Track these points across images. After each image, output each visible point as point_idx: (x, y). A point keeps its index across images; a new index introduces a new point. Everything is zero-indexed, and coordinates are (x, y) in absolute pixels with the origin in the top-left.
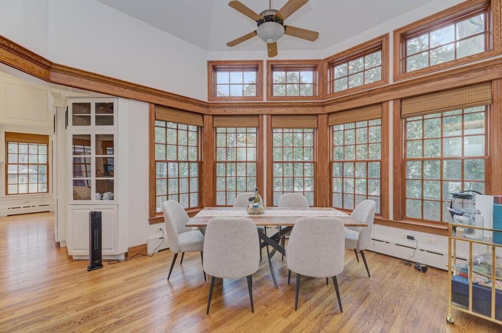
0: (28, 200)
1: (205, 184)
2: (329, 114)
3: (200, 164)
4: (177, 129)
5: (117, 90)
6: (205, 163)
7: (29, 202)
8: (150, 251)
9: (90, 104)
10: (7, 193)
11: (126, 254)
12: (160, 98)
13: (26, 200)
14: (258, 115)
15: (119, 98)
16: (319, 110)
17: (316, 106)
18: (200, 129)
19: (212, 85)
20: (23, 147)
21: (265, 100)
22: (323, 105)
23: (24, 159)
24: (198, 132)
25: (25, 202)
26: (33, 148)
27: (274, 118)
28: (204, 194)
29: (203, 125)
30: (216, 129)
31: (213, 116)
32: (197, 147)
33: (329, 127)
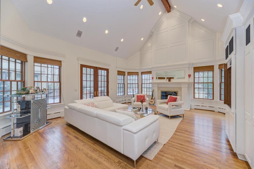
0: (203, 102)
7: (203, 103)
10: (194, 98)
13: (202, 102)
20: (201, 74)
23: (201, 80)
25: (202, 103)
26: (206, 74)
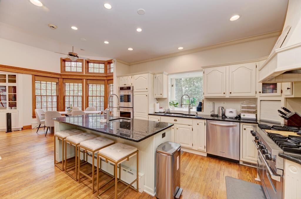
1: (60, 104)
2: (108, 80)
3: (58, 97)
4: (46, 84)
5: (17, 71)
6: (59, 96)
8: (33, 128)
9: (6, 75)
11: (22, 128)
12: (37, 73)
14: (82, 79)
15: (19, 74)
16: (105, 78)
17: (104, 77)
18: (57, 84)
19: (63, 67)
21: (84, 74)
22: (106, 77)
24: (56, 84)
27: (88, 81)
28: (59, 108)
29: (58, 82)
30: (65, 84)
31: (63, 79)
32: (56, 90)
33: (109, 84)
